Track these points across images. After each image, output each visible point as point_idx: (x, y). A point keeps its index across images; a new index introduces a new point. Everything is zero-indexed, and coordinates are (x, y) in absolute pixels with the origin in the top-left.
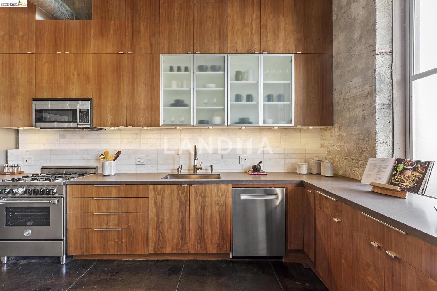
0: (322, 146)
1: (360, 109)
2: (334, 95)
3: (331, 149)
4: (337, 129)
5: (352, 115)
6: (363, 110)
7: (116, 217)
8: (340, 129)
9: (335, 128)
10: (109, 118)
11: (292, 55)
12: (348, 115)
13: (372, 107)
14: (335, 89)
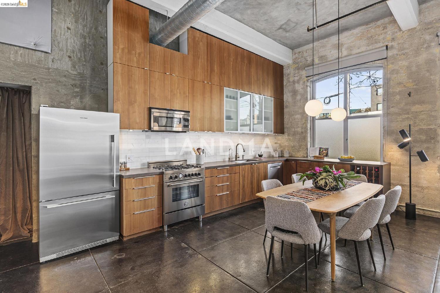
0: (276, 143)
1: (300, 128)
2: (284, 120)
3: (282, 145)
4: (286, 136)
5: (296, 130)
6: (302, 129)
7: (226, 186)
8: (288, 135)
9: (285, 135)
10: (198, 126)
11: (273, 98)
12: (293, 130)
13: (306, 129)
14: (286, 117)
